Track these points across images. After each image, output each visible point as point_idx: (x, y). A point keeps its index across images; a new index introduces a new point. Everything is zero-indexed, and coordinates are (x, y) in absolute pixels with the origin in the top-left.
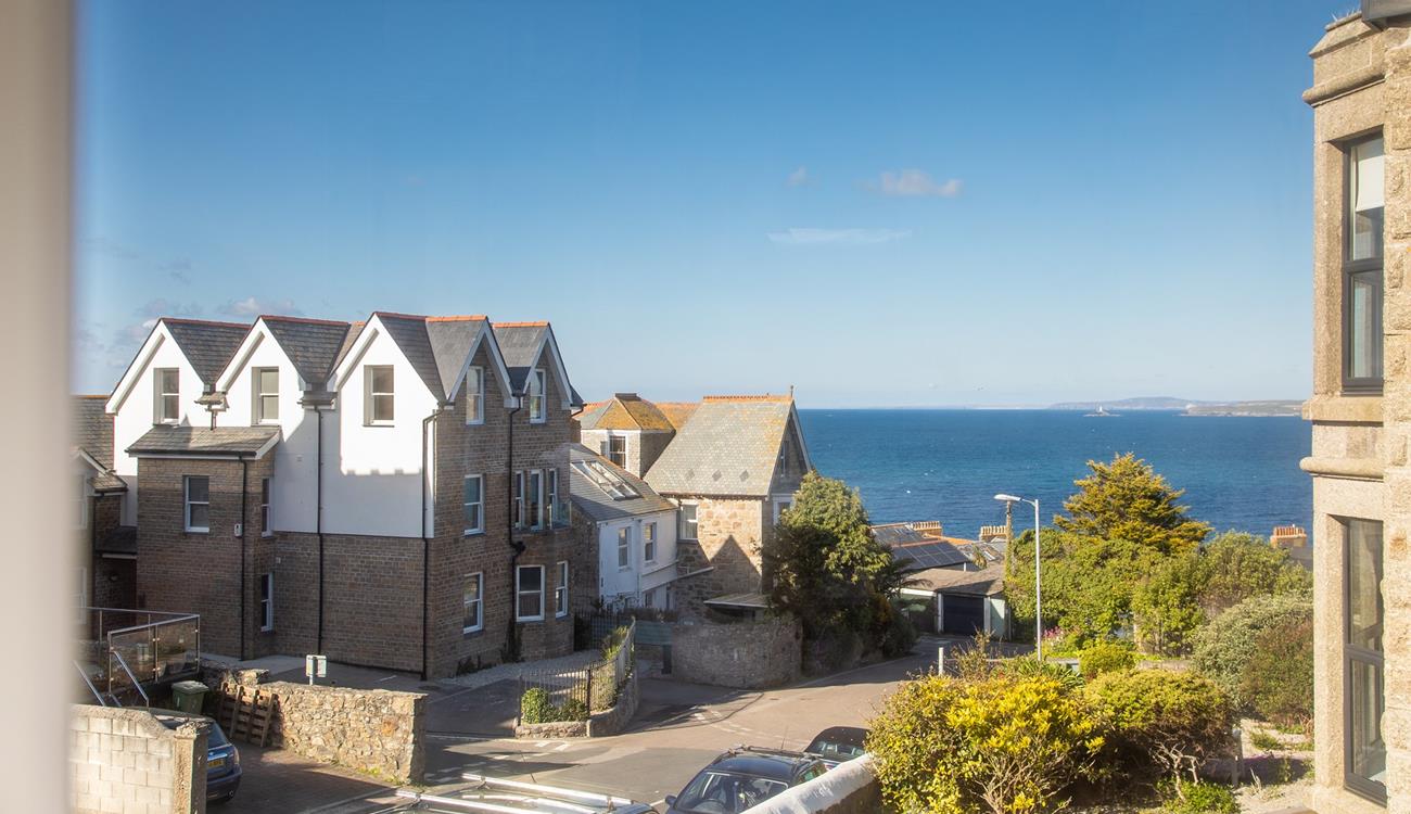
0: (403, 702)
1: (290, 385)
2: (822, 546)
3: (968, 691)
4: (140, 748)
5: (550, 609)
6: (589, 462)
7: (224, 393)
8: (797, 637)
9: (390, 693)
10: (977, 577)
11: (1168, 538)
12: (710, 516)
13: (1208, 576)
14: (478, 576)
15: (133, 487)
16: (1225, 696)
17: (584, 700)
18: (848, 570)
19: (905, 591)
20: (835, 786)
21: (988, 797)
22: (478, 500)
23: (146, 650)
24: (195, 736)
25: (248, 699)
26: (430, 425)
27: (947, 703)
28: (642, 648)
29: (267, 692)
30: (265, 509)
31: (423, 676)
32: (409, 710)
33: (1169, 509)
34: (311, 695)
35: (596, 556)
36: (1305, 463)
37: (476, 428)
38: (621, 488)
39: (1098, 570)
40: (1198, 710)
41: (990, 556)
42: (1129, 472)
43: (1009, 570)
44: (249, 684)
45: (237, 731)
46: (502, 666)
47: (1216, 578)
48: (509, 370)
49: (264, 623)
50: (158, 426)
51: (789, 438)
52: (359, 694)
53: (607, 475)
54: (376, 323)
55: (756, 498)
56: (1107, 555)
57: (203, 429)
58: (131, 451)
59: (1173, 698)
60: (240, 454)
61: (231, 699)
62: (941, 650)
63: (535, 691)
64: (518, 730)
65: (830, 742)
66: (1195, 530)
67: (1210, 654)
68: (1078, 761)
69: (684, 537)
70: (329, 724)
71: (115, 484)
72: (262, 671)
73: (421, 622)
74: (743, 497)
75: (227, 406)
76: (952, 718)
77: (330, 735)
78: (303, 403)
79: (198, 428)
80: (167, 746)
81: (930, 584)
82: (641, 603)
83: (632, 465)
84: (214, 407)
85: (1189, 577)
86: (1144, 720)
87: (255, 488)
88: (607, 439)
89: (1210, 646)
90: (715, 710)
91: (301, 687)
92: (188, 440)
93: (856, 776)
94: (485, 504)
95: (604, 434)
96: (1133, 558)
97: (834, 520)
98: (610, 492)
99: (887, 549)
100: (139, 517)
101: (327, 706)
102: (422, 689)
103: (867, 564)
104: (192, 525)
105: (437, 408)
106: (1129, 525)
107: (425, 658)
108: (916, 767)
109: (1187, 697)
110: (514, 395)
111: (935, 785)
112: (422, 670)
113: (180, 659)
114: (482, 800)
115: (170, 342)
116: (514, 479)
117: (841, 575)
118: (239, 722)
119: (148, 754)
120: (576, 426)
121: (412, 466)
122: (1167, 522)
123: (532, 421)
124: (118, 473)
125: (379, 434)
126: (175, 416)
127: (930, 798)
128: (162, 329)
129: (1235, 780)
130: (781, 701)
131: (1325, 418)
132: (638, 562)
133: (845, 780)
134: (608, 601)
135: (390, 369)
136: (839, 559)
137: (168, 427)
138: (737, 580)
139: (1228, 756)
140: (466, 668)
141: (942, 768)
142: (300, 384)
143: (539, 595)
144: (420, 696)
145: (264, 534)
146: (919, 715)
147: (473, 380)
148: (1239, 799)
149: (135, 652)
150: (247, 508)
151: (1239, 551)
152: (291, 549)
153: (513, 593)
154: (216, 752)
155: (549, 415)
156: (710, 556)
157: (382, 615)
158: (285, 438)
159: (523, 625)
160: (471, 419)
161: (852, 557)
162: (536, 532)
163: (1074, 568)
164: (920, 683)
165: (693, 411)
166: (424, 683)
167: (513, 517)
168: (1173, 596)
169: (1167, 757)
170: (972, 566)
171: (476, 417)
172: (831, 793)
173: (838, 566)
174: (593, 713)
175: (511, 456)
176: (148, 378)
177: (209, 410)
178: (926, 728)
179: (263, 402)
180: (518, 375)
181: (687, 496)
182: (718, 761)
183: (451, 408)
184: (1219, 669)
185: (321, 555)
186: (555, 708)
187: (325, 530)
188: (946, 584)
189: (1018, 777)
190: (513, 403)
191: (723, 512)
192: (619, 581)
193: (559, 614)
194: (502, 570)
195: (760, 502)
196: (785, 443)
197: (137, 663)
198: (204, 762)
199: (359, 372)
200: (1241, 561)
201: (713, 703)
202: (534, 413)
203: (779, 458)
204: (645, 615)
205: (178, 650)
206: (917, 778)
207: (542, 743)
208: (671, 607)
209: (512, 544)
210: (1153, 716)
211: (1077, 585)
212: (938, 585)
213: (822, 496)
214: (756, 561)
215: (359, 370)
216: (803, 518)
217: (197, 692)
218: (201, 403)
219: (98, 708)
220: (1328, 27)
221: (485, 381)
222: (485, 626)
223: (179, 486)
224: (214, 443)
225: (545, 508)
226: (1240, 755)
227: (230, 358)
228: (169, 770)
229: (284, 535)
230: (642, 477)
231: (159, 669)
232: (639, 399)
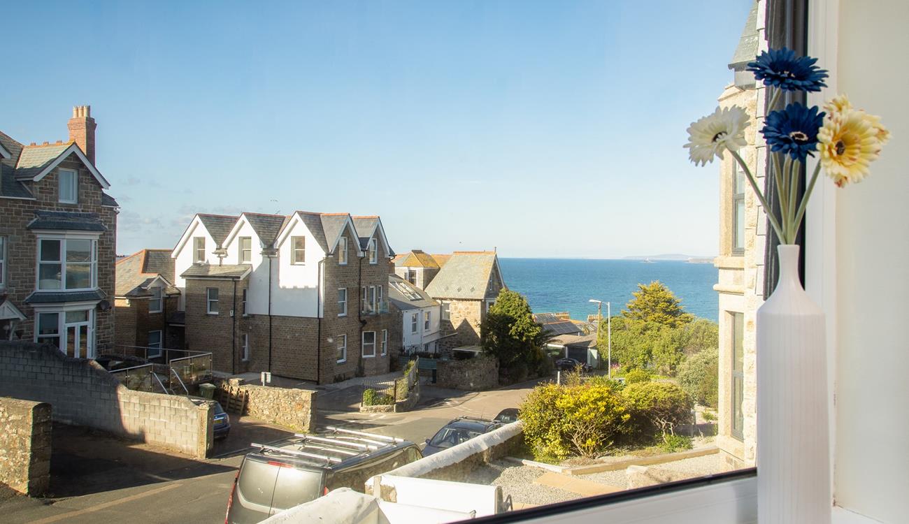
0: (306, 395)
1: (257, 246)
2: (509, 323)
3: (566, 392)
4: (183, 414)
5: (378, 352)
6: (399, 283)
7: (226, 249)
8: (496, 366)
9: (300, 390)
10: (584, 339)
11: (675, 321)
12: (456, 308)
13: (689, 339)
14: (344, 336)
15: (183, 293)
16: (686, 395)
17: (393, 395)
18: (521, 335)
19: (549, 345)
20: (501, 435)
21: (574, 441)
22: (344, 300)
23: (188, 369)
24: (208, 409)
25: (234, 393)
26: (322, 264)
27: (555, 397)
28: (421, 372)
29: (243, 389)
30: (244, 303)
31: (318, 383)
32: (309, 398)
33: (676, 307)
34: (263, 390)
35: (401, 327)
36: (716, 287)
37: (343, 266)
38: (413, 295)
39: (642, 336)
40: (673, 401)
41: (591, 329)
42: (657, 289)
43: (599, 335)
44: (235, 385)
45: (229, 407)
46: (355, 379)
47: (692, 340)
48: (360, 239)
49: (244, 357)
50: (195, 264)
51: (494, 272)
52: (286, 391)
53: (407, 288)
54: (297, 216)
55: (478, 300)
56: (646, 329)
57: (216, 266)
58: (183, 276)
59: (662, 395)
60: (233, 278)
61: (227, 392)
62: (559, 373)
63: (370, 390)
64: (361, 409)
65: (506, 415)
66: (688, 318)
67: (685, 375)
68: (617, 424)
69: (443, 318)
70: (272, 404)
71: (175, 291)
72: (241, 379)
73: (317, 358)
74: (472, 300)
75: (227, 255)
76: (558, 402)
77: (272, 409)
78: (263, 254)
79: (213, 265)
80: (195, 413)
81: (562, 342)
82: (423, 349)
83: (419, 284)
84: (221, 255)
85: (680, 339)
86: (649, 405)
87: (240, 294)
88: (407, 272)
89: (685, 372)
90: (455, 401)
91: (259, 387)
92: (208, 271)
93: (513, 430)
94: (348, 302)
95: (406, 270)
96: (658, 331)
97: (514, 311)
98: (409, 297)
99: (540, 325)
100: (186, 307)
101: (271, 396)
102: (317, 389)
103: (530, 332)
104: (210, 311)
105: (325, 256)
106: (656, 315)
107: (319, 374)
108: (541, 426)
109: (669, 395)
110: (362, 250)
111: (550, 435)
112: (317, 379)
113: (204, 373)
114: (335, 439)
115: (201, 225)
116: (362, 290)
117: (518, 338)
118: (230, 403)
119: (187, 417)
120: (393, 265)
121: (313, 284)
122: (674, 313)
123: (371, 263)
124: (177, 286)
125: (298, 269)
126: (203, 260)
127: (547, 441)
128: (198, 218)
129: (692, 435)
130: (488, 396)
131: (724, 266)
132: (422, 330)
133: (507, 432)
134: (407, 348)
135: (303, 238)
136: (517, 330)
137: (199, 265)
138: (469, 339)
139: (688, 423)
140: (338, 380)
141: (553, 427)
142: (260, 244)
143: (372, 346)
144: (314, 392)
145: (244, 315)
146: (542, 402)
147: (342, 243)
148: (693, 443)
149: (183, 370)
150: (236, 303)
151: (703, 327)
152: (257, 322)
153: (361, 344)
154: (219, 417)
155: (378, 260)
156: (455, 328)
157: (299, 354)
158: (254, 270)
159: (365, 359)
160: (341, 262)
161: (523, 329)
162: (372, 315)
163: (630, 335)
164: (544, 388)
165: (449, 259)
166: (318, 386)
167: (361, 309)
168: (671, 349)
169: (660, 423)
170: (582, 334)
171: (344, 261)
172: (499, 438)
173: (516, 333)
174: (397, 401)
175: (360, 279)
176: (191, 242)
177: (219, 257)
178: (546, 407)
179: (244, 254)
180: (364, 241)
181: (445, 299)
182: (451, 423)
183: (332, 256)
184: (690, 382)
185: (271, 325)
186: (379, 399)
187: (272, 314)
188: (569, 342)
189: (588, 431)
190: (361, 254)
191: (462, 307)
192: (411, 339)
193: (383, 354)
194: (356, 333)
195: (480, 302)
196: (492, 274)
197: (183, 374)
198: (212, 421)
199: (289, 240)
200: (704, 332)
201: (455, 397)
202: (371, 259)
203: (489, 281)
204: (424, 355)
205: (203, 369)
206: (542, 431)
207: (373, 415)
208: (437, 352)
209: (360, 321)
210: (653, 403)
211: (631, 343)
212: (565, 343)
213: (509, 300)
214: (478, 330)
215: (289, 239)
216: (500, 310)
217: (211, 389)
218: (216, 253)
219: (164, 395)
220: (726, 87)
221: (348, 244)
222: (347, 359)
223: (204, 292)
224: (221, 272)
225: (376, 304)
226: (695, 423)
227: (229, 232)
228: (196, 425)
229: (253, 316)
230: (424, 289)
231: (194, 378)
232: (423, 253)
